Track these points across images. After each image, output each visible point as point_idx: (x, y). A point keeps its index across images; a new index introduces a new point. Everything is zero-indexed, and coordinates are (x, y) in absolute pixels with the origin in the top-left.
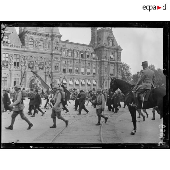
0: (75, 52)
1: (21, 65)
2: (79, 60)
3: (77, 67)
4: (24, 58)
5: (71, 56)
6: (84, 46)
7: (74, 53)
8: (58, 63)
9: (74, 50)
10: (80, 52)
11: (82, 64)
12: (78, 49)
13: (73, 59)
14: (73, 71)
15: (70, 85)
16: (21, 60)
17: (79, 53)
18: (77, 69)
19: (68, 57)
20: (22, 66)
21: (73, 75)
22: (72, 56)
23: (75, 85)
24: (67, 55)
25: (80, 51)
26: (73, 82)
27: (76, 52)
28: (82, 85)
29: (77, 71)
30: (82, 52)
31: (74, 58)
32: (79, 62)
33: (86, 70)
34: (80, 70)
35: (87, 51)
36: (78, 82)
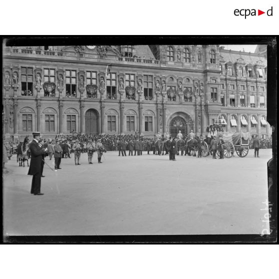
0: (238, 68)
1: (156, 94)
2: (247, 81)
3: (242, 95)
4: (160, 80)
5: (231, 74)
6: (251, 57)
7: (236, 70)
8: (216, 88)
9: (236, 64)
10: (246, 67)
11: (251, 89)
12: (243, 62)
13: (236, 80)
14: (236, 101)
15: (232, 126)
16: (155, 84)
17: (244, 68)
18: (243, 98)
19: (228, 77)
20: (158, 95)
21: (237, 108)
22: (233, 75)
23: (240, 125)
24: (226, 74)
25: (246, 65)
26: (237, 120)
27: (240, 67)
28: (253, 125)
29: (243, 101)
30: (250, 67)
31: (238, 78)
32: (245, 85)
33: (257, 100)
34: (248, 99)
35: (258, 64)
36: (246, 121)
